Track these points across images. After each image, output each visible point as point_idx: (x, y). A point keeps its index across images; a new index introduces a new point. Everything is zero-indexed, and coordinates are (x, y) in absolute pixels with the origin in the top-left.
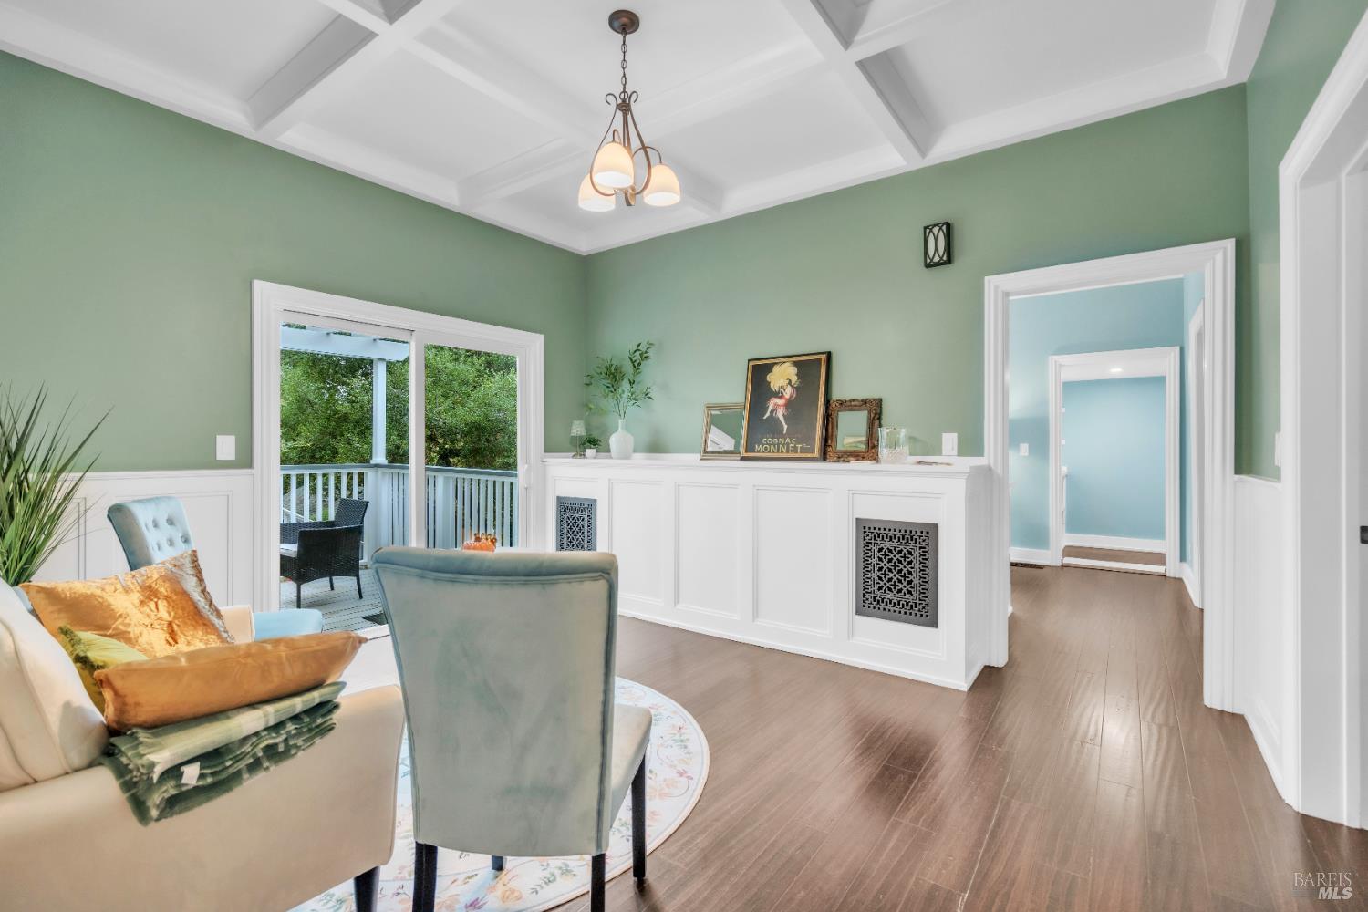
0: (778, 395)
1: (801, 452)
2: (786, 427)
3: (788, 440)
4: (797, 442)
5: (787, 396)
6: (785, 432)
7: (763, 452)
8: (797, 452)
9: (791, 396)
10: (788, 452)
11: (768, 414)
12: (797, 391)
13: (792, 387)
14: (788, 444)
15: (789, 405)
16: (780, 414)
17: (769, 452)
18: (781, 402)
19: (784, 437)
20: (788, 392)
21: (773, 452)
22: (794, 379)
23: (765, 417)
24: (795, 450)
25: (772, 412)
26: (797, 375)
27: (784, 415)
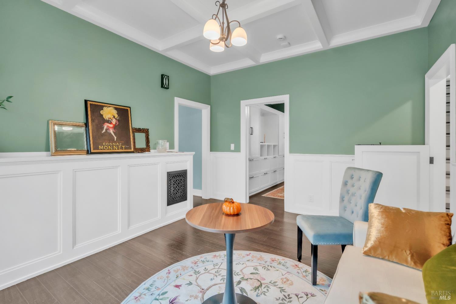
0: (109, 122)
1: (125, 149)
2: (115, 138)
3: (118, 144)
4: (122, 145)
5: (114, 123)
6: (115, 140)
7: (104, 150)
8: (123, 149)
9: (116, 124)
10: (118, 149)
11: (104, 131)
12: (118, 121)
13: (116, 119)
14: (118, 146)
15: (115, 127)
16: (111, 131)
17: (108, 149)
18: (111, 126)
19: (115, 142)
20: (114, 121)
21: (110, 149)
22: (116, 116)
23: (103, 132)
24: (122, 148)
25: (106, 130)
26: (117, 114)
27: (113, 132)
